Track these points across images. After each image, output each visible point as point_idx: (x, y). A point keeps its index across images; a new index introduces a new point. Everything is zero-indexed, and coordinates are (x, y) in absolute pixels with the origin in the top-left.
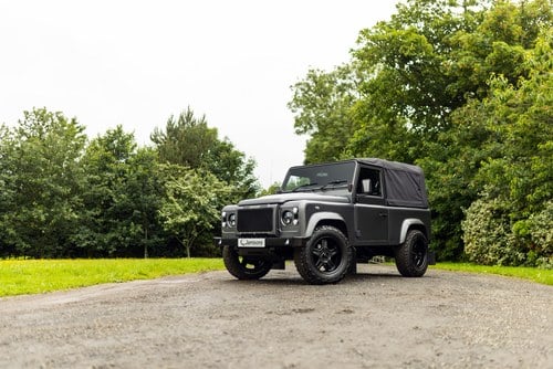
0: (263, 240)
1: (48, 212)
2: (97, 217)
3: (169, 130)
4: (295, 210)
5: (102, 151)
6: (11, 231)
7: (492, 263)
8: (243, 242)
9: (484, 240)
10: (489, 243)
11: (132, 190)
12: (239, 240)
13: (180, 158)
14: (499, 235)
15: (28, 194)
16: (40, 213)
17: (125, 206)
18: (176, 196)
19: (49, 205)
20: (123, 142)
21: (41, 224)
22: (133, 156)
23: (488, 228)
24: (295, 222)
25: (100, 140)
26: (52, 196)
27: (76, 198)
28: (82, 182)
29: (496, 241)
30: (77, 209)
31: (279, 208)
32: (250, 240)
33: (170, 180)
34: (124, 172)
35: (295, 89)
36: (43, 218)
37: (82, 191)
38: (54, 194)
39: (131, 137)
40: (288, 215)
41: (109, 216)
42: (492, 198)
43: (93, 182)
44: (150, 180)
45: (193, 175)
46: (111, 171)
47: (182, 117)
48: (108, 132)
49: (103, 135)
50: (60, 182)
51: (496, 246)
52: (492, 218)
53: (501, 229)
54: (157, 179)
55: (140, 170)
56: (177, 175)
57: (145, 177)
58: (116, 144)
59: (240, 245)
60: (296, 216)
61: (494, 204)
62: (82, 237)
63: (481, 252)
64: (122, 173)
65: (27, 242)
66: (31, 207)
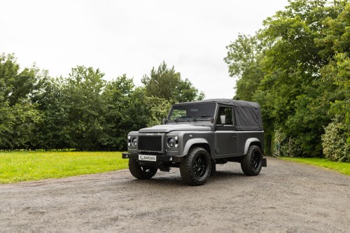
0: (155, 157)
1: (87, 125)
2: (113, 128)
3: (152, 76)
4: (176, 138)
5: (115, 90)
6: (68, 136)
7: (336, 160)
8: (142, 157)
9: (333, 146)
10: (335, 148)
11: (132, 113)
12: (139, 156)
13: (160, 93)
14: (341, 144)
15: (75, 115)
16: (82, 126)
17: (128, 122)
18: (157, 116)
19: (87, 121)
20: (127, 84)
21: (83, 132)
22: (132, 92)
23: (335, 140)
24: (176, 146)
25: (113, 83)
26: (88, 117)
27: (102, 117)
28: (104, 108)
29: (339, 148)
30: (102, 124)
31: (165, 136)
32: (146, 156)
33: (153, 106)
34: (128, 102)
35: (229, 48)
36: (84, 129)
37: (105, 113)
38: (90, 115)
39: (131, 81)
40: (172, 140)
41: (119, 128)
42: (339, 122)
43: (110, 108)
44: (142, 107)
45: (167, 103)
46: (120, 101)
47: (160, 68)
48: (118, 78)
49: (115, 80)
50: (93, 109)
51: (339, 150)
52: (338, 134)
53: (342, 141)
54: (146, 106)
55: (137, 101)
56: (157, 103)
57: (139, 105)
58: (122, 86)
59: (139, 159)
60: (177, 142)
61: (340, 126)
62: (104, 139)
63: (331, 153)
64: (126, 103)
65: (75, 141)
66: (77, 122)
